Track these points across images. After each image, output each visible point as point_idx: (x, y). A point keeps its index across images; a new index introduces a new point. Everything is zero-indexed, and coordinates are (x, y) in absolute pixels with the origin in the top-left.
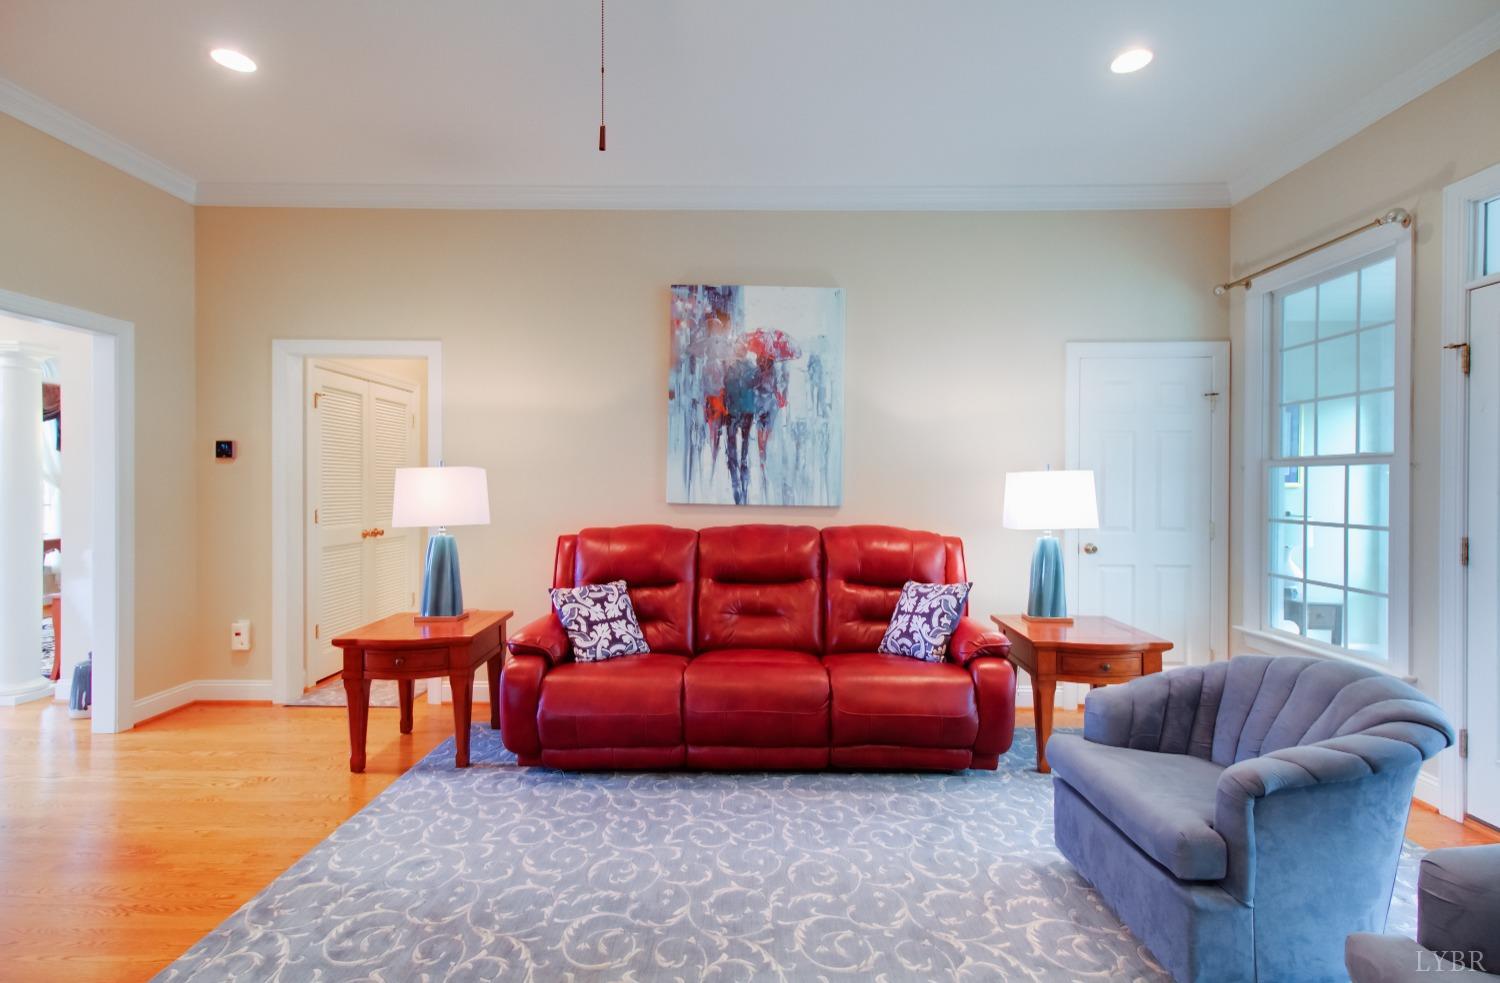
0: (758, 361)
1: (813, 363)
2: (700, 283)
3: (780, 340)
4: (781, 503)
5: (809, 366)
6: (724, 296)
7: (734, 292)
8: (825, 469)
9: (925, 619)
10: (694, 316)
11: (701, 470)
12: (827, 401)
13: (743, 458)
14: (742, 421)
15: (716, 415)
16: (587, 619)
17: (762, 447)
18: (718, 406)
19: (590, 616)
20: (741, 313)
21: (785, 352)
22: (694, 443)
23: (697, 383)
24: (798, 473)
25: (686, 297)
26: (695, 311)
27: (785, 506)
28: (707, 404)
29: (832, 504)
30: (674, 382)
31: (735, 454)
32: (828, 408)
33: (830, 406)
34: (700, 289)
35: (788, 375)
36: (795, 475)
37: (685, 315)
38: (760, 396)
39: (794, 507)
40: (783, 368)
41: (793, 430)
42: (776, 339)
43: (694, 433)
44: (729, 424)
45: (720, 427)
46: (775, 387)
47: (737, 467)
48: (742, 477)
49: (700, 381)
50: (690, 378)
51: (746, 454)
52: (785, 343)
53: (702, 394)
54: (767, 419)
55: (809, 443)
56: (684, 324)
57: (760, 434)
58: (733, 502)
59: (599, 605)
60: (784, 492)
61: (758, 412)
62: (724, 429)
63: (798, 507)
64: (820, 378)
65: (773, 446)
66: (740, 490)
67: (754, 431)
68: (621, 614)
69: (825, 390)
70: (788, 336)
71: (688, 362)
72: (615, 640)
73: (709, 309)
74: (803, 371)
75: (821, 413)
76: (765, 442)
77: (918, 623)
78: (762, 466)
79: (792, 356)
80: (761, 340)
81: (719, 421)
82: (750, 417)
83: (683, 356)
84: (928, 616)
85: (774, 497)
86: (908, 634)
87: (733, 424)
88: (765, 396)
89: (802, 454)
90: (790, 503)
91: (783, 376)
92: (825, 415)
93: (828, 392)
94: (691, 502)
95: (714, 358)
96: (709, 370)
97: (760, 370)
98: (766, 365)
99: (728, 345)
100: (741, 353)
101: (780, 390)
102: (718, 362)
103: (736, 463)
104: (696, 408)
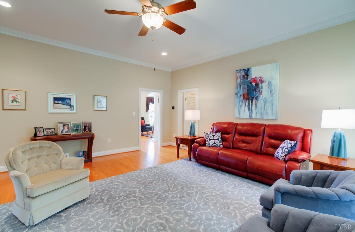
0: (255, 84)
1: (269, 83)
2: (242, 68)
3: (261, 79)
4: (260, 118)
5: (268, 84)
6: (247, 71)
7: (249, 69)
8: (272, 110)
10: (241, 76)
12: (273, 92)
13: (251, 108)
14: (251, 99)
15: (245, 98)
17: (256, 105)
18: (246, 96)
19: (210, 138)
20: (251, 74)
22: (241, 104)
23: (241, 91)
24: (265, 111)
25: (239, 72)
26: (241, 75)
27: (261, 119)
28: (243, 95)
29: (274, 118)
30: (237, 91)
32: (273, 94)
33: (274, 94)
34: (242, 70)
35: (262, 87)
36: (264, 111)
37: (239, 76)
38: (256, 93)
39: (263, 119)
40: (261, 86)
41: (264, 100)
42: (259, 79)
43: (241, 102)
44: (248, 100)
45: (246, 101)
46: (259, 90)
47: (250, 110)
48: (251, 112)
50: (240, 90)
51: (252, 106)
52: (262, 79)
53: (242, 94)
54: (257, 98)
55: (268, 103)
56: (238, 79)
57: (255, 102)
58: (249, 118)
59: (213, 136)
60: (261, 115)
61: (255, 97)
62: (247, 101)
63: (265, 119)
64: (271, 87)
65: (258, 104)
66: (250, 115)
67: (254, 101)
68: (217, 139)
69: (272, 90)
70: (263, 77)
72: (214, 143)
73: (244, 74)
74: (266, 86)
75: (271, 96)
76: (257, 104)
77: (280, 150)
78: (256, 109)
79: (263, 82)
80: (256, 79)
81: (246, 99)
82: (253, 98)
83: (238, 86)
84: (283, 148)
85: (259, 117)
86: (278, 152)
88: (257, 93)
89: (266, 106)
90: (263, 118)
91: (261, 87)
92: (272, 96)
93: (273, 90)
94: (240, 117)
95: (245, 85)
96: (244, 88)
97: (255, 87)
98: (257, 85)
99: (248, 82)
100: (251, 83)
101: (260, 91)
102: (246, 86)
103: (250, 109)
104: (241, 97)
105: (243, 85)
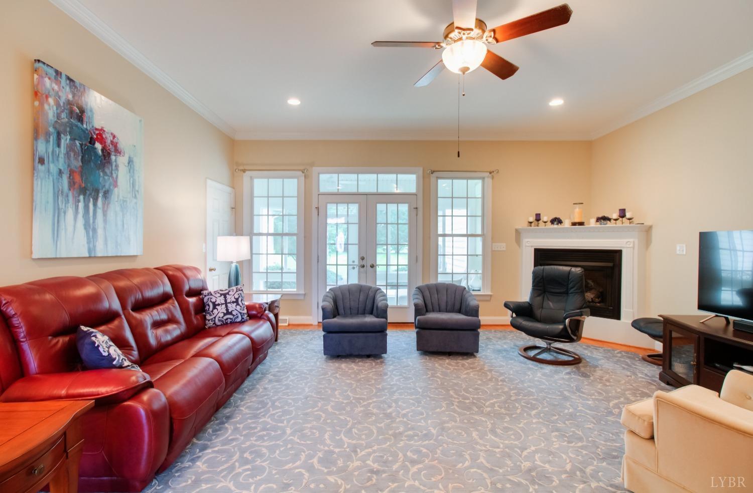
0: (102, 150)
1: (130, 161)
3: (114, 140)
4: (114, 254)
5: (129, 163)
6: (81, 92)
7: (86, 90)
10: (59, 97)
11: (66, 230)
12: (137, 188)
13: (94, 222)
14: (93, 193)
15: (76, 186)
17: (105, 214)
18: (78, 178)
21: (118, 151)
22: (60, 206)
23: (62, 156)
24: (124, 234)
25: (53, 78)
26: (60, 94)
27: (116, 257)
28: (70, 177)
29: (139, 253)
30: (43, 150)
31: (89, 218)
32: (137, 193)
33: (138, 191)
34: (64, 76)
35: (118, 166)
36: (122, 235)
37: (52, 93)
38: (104, 178)
40: (116, 161)
41: (121, 205)
42: (112, 139)
43: (60, 198)
44: (85, 195)
45: (79, 196)
46: (112, 173)
47: (91, 229)
48: (93, 236)
49: (65, 154)
50: (57, 149)
52: (117, 143)
53: (66, 167)
54: (107, 195)
56: (51, 101)
57: (104, 204)
58: (87, 256)
61: (102, 189)
62: (81, 197)
64: (133, 172)
65: (111, 214)
66: (91, 246)
67: (100, 202)
69: (136, 181)
70: (118, 139)
71: (55, 135)
73: (71, 97)
74: (125, 166)
75: (134, 195)
76: (106, 211)
78: (105, 228)
79: (120, 153)
80: (104, 136)
81: (78, 191)
82: (97, 191)
83: (51, 129)
85: (111, 250)
87: (87, 194)
88: (106, 178)
89: (125, 221)
91: (116, 166)
92: (135, 197)
93: (137, 184)
94: (58, 256)
95: (75, 139)
96: (70, 148)
97: (103, 158)
98: (106, 154)
99: (84, 131)
100: (92, 141)
101: (114, 176)
102: (77, 143)
103: (89, 226)
104: (62, 177)
105: (69, 137)
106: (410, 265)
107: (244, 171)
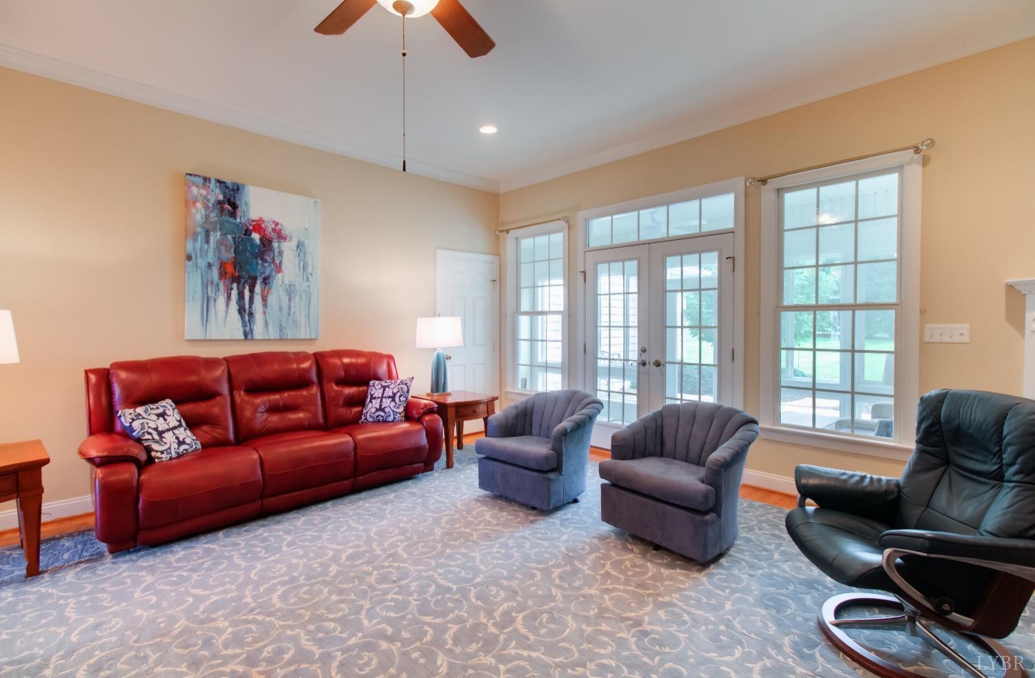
0: (261, 240)
1: (300, 246)
2: (214, 175)
3: (277, 228)
4: (278, 338)
5: (298, 247)
6: (233, 190)
7: (240, 187)
8: (308, 315)
9: (391, 399)
10: (208, 200)
11: (216, 316)
12: (310, 271)
13: (250, 307)
14: (249, 281)
15: (228, 275)
16: (156, 429)
17: (264, 299)
18: (230, 269)
19: (158, 427)
20: (247, 204)
21: (281, 237)
22: (210, 295)
24: (290, 318)
25: (201, 185)
26: (209, 197)
27: (281, 339)
28: (220, 268)
29: (313, 337)
30: (192, 248)
31: (244, 304)
32: (310, 276)
33: (311, 274)
34: (213, 181)
35: (283, 252)
36: (288, 318)
37: (199, 198)
38: (263, 265)
39: (287, 339)
40: (279, 247)
41: (287, 289)
42: (274, 226)
43: (209, 288)
44: (239, 283)
45: (232, 284)
46: (274, 260)
47: (245, 313)
48: (249, 321)
49: (214, 249)
51: (253, 303)
52: (280, 230)
53: (216, 259)
54: (268, 281)
55: (297, 298)
57: (263, 291)
58: (243, 338)
59: (161, 419)
60: (281, 330)
61: (261, 275)
62: (235, 286)
63: (291, 340)
64: (304, 256)
65: (272, 299)
66: (248, 329)
67: (258, 288)
68: (178, 423)
69: (308, 265)
70: (282, 225)
71: (203, 235)
72: (181, 443)
73: (221, 197)
74: (293, 250)
75: (305, 278)
76: (267, 296)
77: (386, 402)
78: (264, 312)
79: (285, 239)
80: (263, 226)
81: (231, 280)
82: (255, 279)
83: (199, 230)
84: (393, 398)
85: (273, 333)
86: (381, 409)
87: (242, 283)
88: (266, 265)
89: (292, 305)
90: (285, 338)
91: (279, 252)
92: (308, 280)
93: (310, 266)
94: (208, 338)
95: (226, 234)
96: (220, 243)
97: (262, 246)
98: (266, 243)
99: (237, 225)
100: (248, 232)
101: (277, 262)
102: (229, 237)
103: (244, 310)
104: (211, 269)
105: (219, 233)
106: (720, 365)
107: (507, 232)
